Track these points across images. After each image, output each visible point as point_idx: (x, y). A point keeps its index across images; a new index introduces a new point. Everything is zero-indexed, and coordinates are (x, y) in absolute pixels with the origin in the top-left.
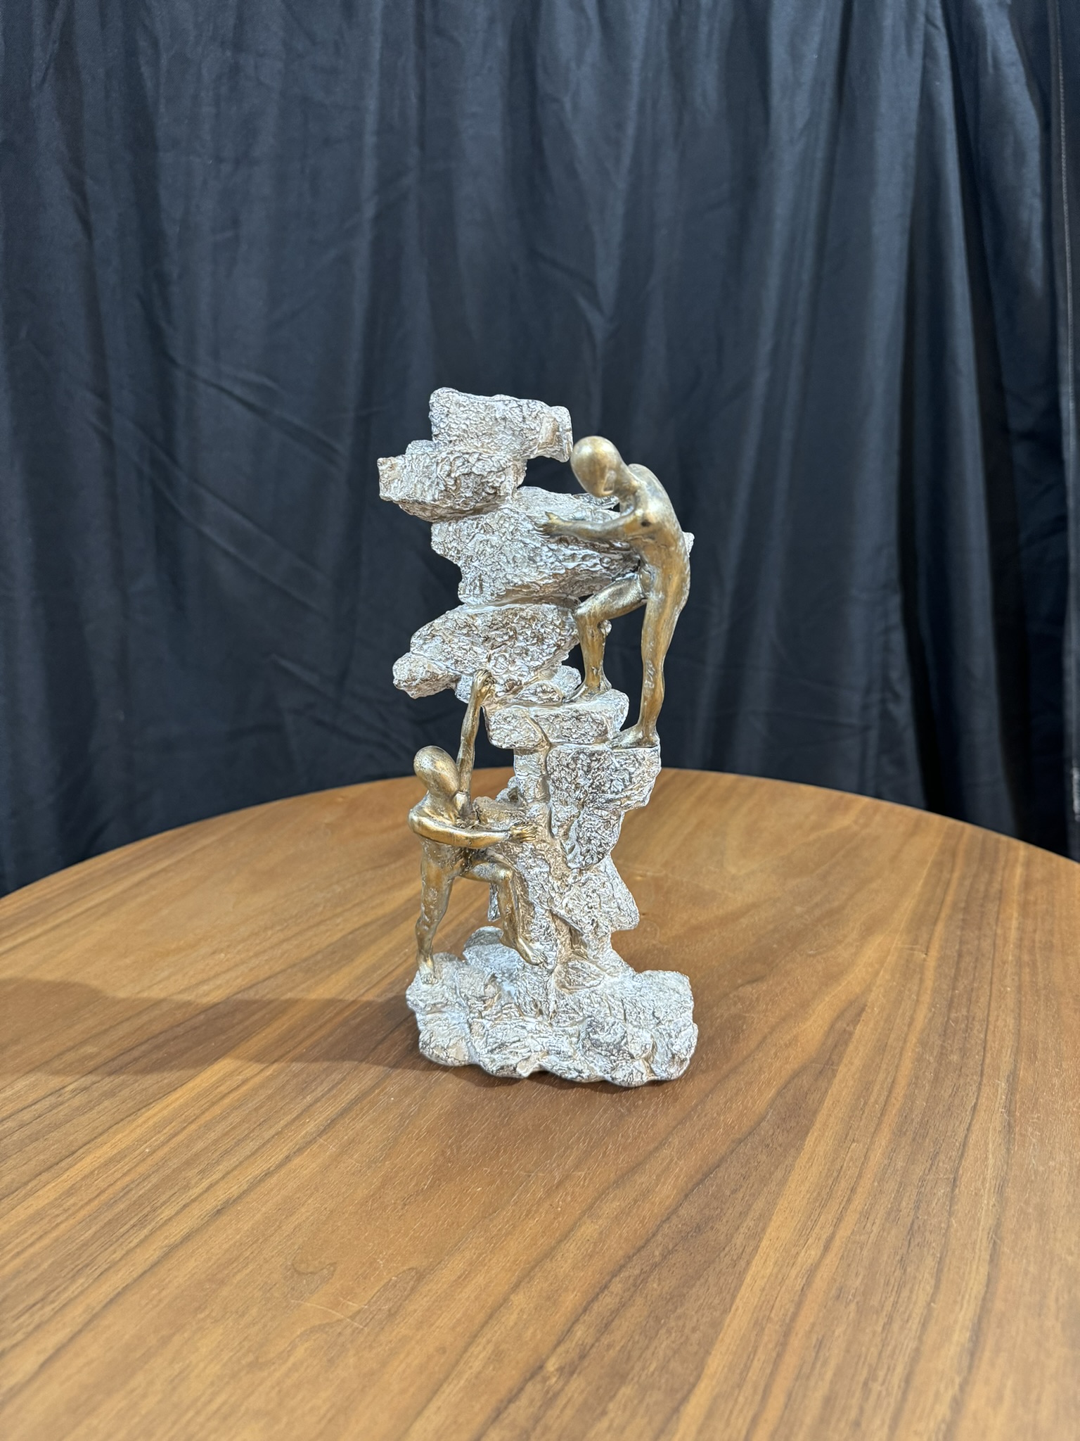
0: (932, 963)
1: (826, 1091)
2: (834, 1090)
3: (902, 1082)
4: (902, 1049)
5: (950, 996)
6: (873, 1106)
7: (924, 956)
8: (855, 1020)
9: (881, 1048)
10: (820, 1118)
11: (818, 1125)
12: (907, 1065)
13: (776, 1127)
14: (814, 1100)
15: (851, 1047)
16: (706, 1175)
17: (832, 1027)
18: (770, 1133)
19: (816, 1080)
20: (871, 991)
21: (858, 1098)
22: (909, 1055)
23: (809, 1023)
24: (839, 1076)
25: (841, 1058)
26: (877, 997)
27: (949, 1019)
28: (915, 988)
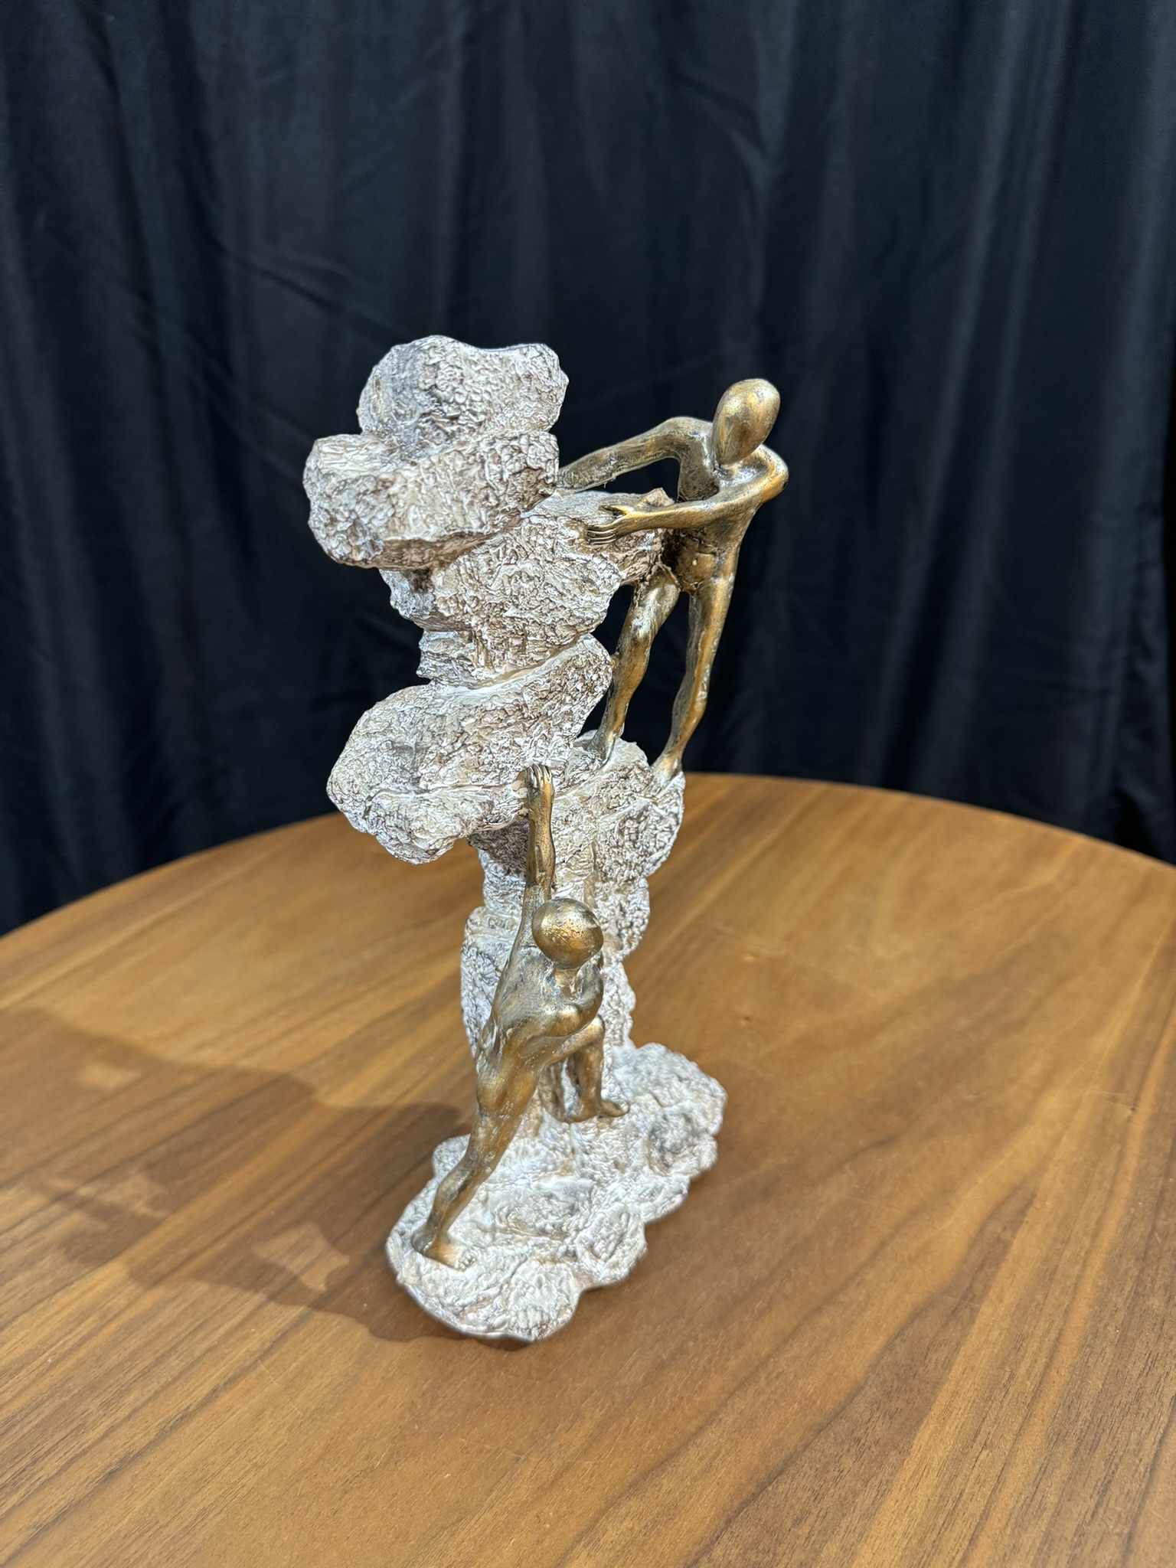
0: (1139, 1126)
1: (957, 1349)
2: (968, 1348)
3: (1072, 1339)
4: (1079, 1277)
5: (1160, 1186)
6: (1023, 1383)
7: (1130, 1112)
8: (1016, 1222)
9: (1047, 1274)
10: (942, 1398)
11: (936, 1410)
12: (1082, 1308)
13: (875, 1407)
14: (936, 1363)
15: (1004, 1271)
16: (763, 1487)
17: (981, 1231)
18: (866, 1418)
19: (945, 1326)
20: (1046, 1170)
21: (1002, 1366)
22: (1087, 1290)
23: (949, 1222)
24: (981, 1320)
25: (986, 1287)
26: (1054, 1182)
27: (1154, 1228)
28: (1111, 1169)
